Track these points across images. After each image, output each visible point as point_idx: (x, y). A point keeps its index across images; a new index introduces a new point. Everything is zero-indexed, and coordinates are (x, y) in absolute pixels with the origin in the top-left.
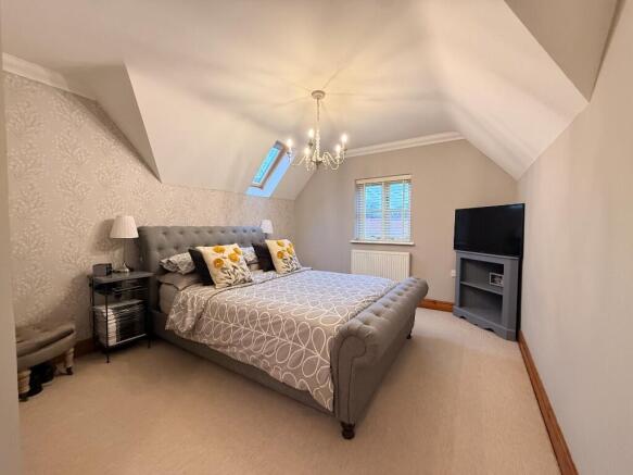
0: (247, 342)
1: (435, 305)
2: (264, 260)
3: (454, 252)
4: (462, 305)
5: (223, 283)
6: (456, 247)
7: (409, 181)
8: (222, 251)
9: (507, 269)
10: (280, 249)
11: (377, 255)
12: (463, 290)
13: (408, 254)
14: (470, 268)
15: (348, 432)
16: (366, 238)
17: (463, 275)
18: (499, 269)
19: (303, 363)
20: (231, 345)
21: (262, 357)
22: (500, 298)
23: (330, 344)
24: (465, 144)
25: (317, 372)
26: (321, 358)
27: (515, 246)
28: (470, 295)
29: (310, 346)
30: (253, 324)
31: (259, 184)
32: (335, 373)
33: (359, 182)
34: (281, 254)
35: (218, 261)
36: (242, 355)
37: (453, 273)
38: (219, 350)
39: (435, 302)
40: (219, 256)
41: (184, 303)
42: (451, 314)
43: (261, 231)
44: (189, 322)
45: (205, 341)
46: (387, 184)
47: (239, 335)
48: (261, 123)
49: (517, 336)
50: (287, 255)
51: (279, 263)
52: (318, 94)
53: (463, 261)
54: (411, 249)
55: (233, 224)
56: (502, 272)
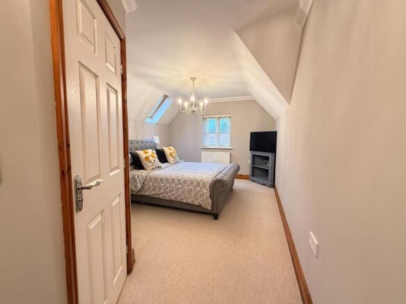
0: (171, 191)
1: (241, 177)
2: (162, 157)
3: (250, 152)
4: (253, 176)
5: (151, 168)
6: (251, 149)
7: (230, 117)
8: (147, 153)
9: (270, 159)
10: (170, 151)
11: (215, 154)
12: (253, 168)
13: (229, 153)
14: (256, 159)
15: (216, 217)
16: (208, 145)
17: (253, 162)
18: (267, 158)
19: (198, 194)
20: (162, 193)
21: (179, 196)
22: (267, 170)
23: (210, 186)
24: (254, 102)
25: (205, 197)
26: (206, 192)
27: (273, 149)
28: (256, 171)
29: (201, 188)
30: (174, 183)
31: (150, 116)
32: (212, 197)
33: (205, 117)
34: (171, 154)
35: (146, 157)
36: (169, 196)
37: (249, 161)
38: (156, 196)
39: (241, 175)
40: (147, 155)
41: (133, 178)
42: (248, 181)
43: (154, 142)
44: (139, 186)
45: (147, 193)
46: (219, 118)
47: (167, 188)
48: (158, 86)
49: (273, 186)
50: (174, 155)
51: (170, 159)
52: (193, 79)
53: (254, 156)
54: (231, 151)
55: (140, 138)
56: (268, 160)
